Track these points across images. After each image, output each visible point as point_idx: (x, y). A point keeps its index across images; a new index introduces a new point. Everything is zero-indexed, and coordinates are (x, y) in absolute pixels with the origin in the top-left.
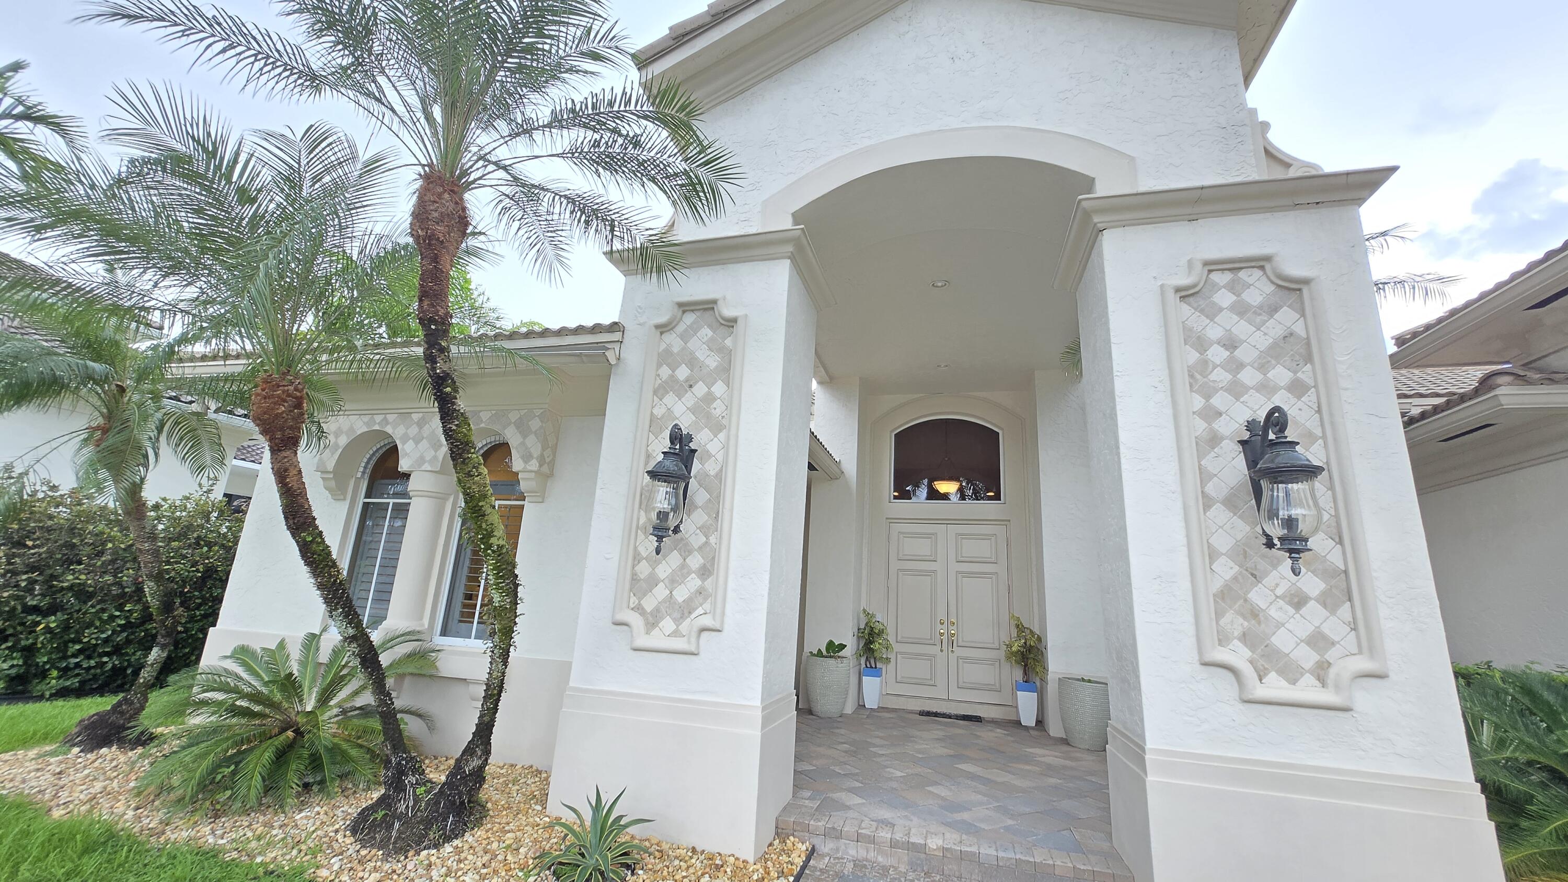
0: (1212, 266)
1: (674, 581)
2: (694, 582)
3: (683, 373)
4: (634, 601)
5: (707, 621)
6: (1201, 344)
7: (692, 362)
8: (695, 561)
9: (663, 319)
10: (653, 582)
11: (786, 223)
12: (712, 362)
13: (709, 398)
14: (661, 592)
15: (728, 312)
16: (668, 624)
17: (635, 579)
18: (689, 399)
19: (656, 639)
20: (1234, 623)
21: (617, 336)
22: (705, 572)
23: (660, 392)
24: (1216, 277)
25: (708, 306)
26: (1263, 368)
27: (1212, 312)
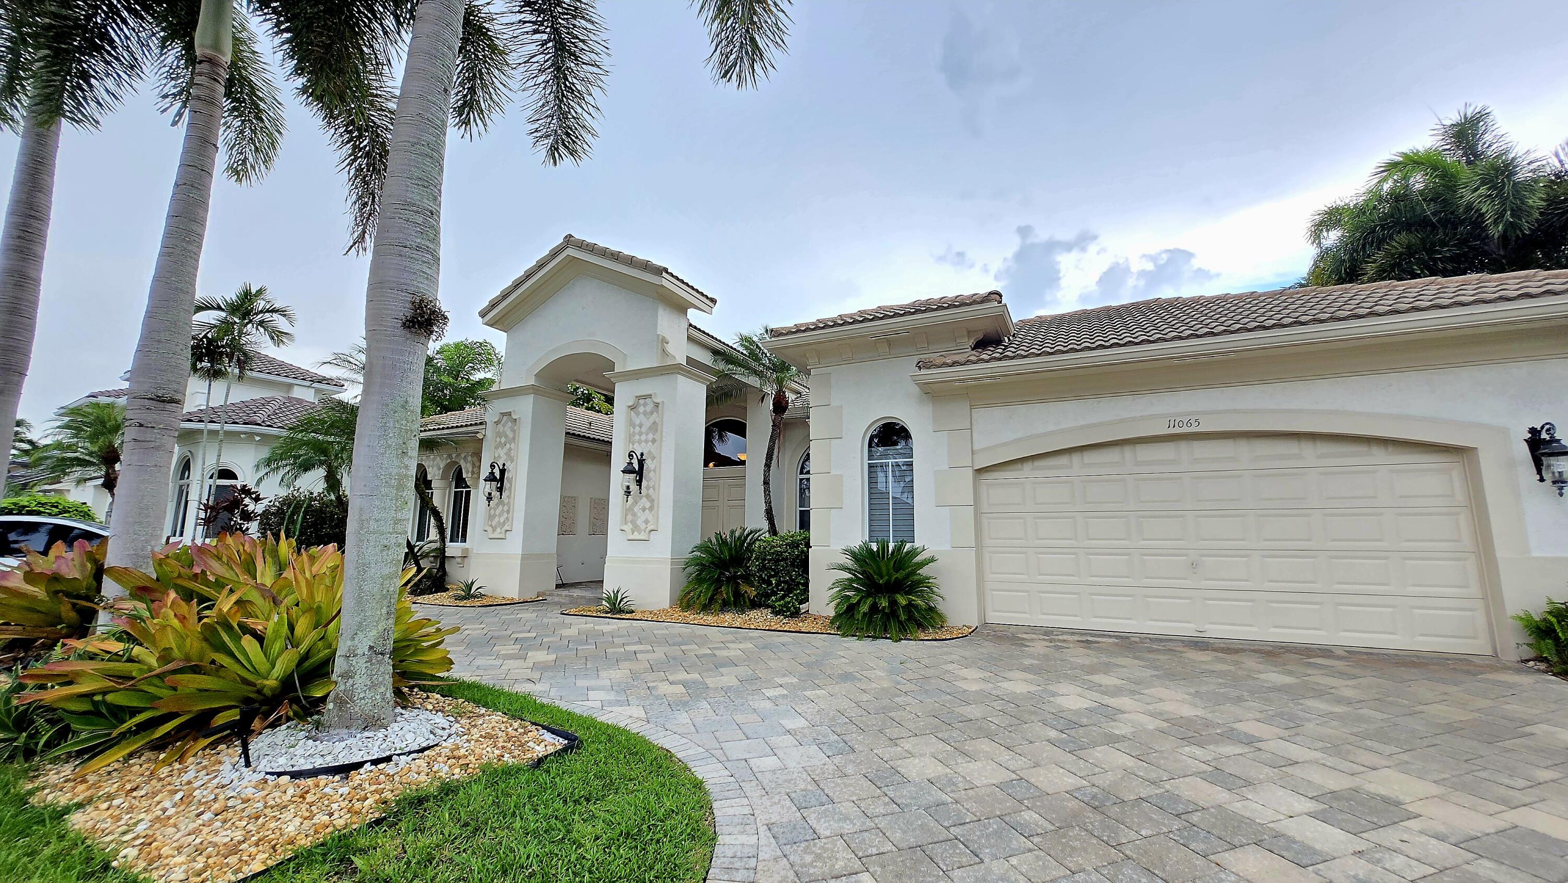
0: (639, 398)
1: (500, 516)
2: (505, 515)
3: (503, 440)
4: (490, 523)
5: (508, 528)
6: (634, 426)
7: (506, 436)
8: (506, 508)
9: (496, 420)
10: (495, 516)
11: (532, 382)
12: (511, 435)
13: (510, 449)
14: (497, 519)
15: (514, 417)
16: (498, 530)
17: (490, 515)
18: (505, 450)
19: (496, 535)
20: (629, 517)
21: (483, 426)
22: (508, 512)
23: (497, 448)
24: (642, 401)
25: (509, 414)
26: (647, 434)
27: (638, 414)
